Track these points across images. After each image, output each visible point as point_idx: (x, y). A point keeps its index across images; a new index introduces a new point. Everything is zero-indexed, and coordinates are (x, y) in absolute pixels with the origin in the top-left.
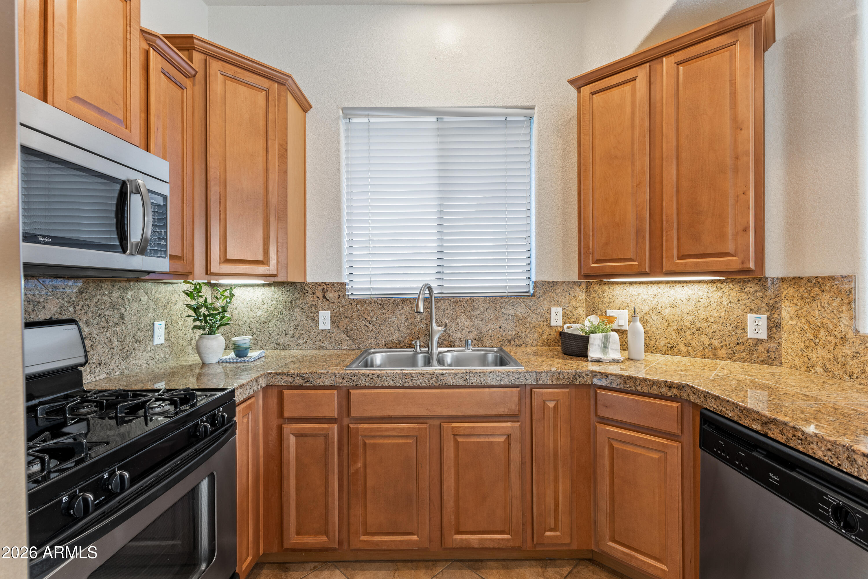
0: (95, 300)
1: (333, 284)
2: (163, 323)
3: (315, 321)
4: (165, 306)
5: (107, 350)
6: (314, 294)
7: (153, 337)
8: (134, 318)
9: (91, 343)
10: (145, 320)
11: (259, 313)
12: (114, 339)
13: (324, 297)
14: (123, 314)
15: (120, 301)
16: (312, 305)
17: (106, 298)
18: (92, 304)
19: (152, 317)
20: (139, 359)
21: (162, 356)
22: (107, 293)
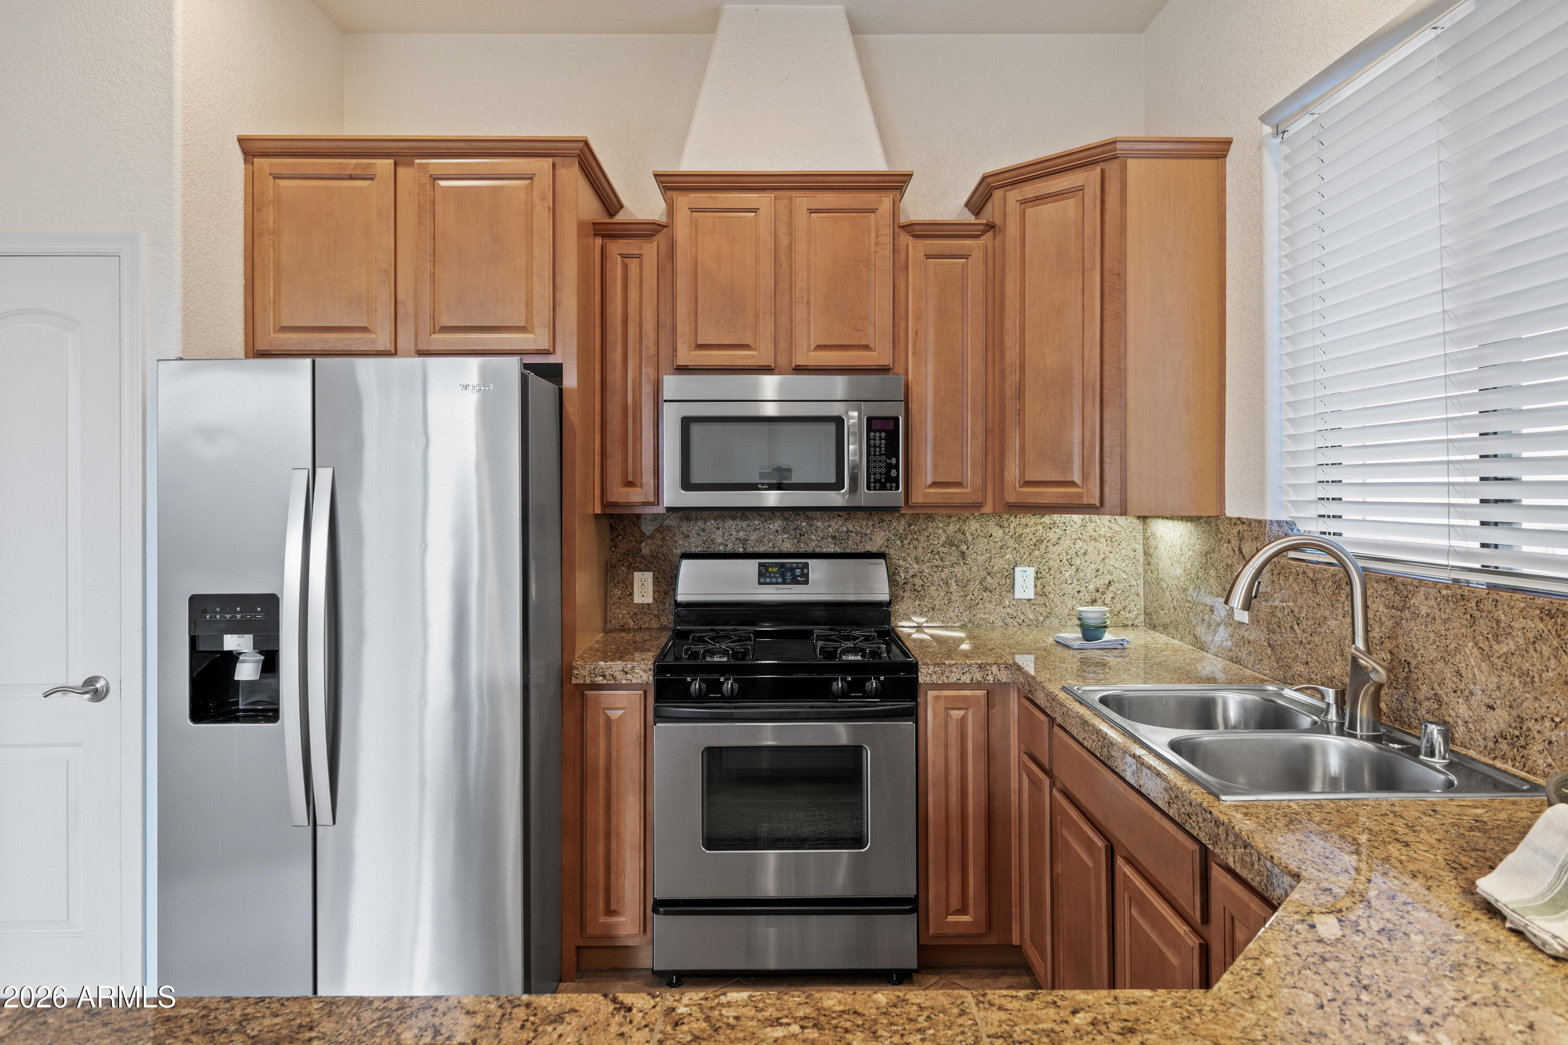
0: (926, 533)
1: (1251, 523)
2: (1031, 571)
4: (1035, 545)
5: (942, 594)
6: (1229, 542)
7: (1013, 587)
8: (981, 559)
9: (922, 583)
10: (999, 564)
11: (1179, 572)
12: (952, 582)
13: (1241, 550)
14: (963, 553)
15: (960, 536)
16: (1227, 565)
17: (940, 531)
18: (922, 539)
19: (1011, 559)
20: (990, 613)
21: (1031, 617)
22: (941, 525)
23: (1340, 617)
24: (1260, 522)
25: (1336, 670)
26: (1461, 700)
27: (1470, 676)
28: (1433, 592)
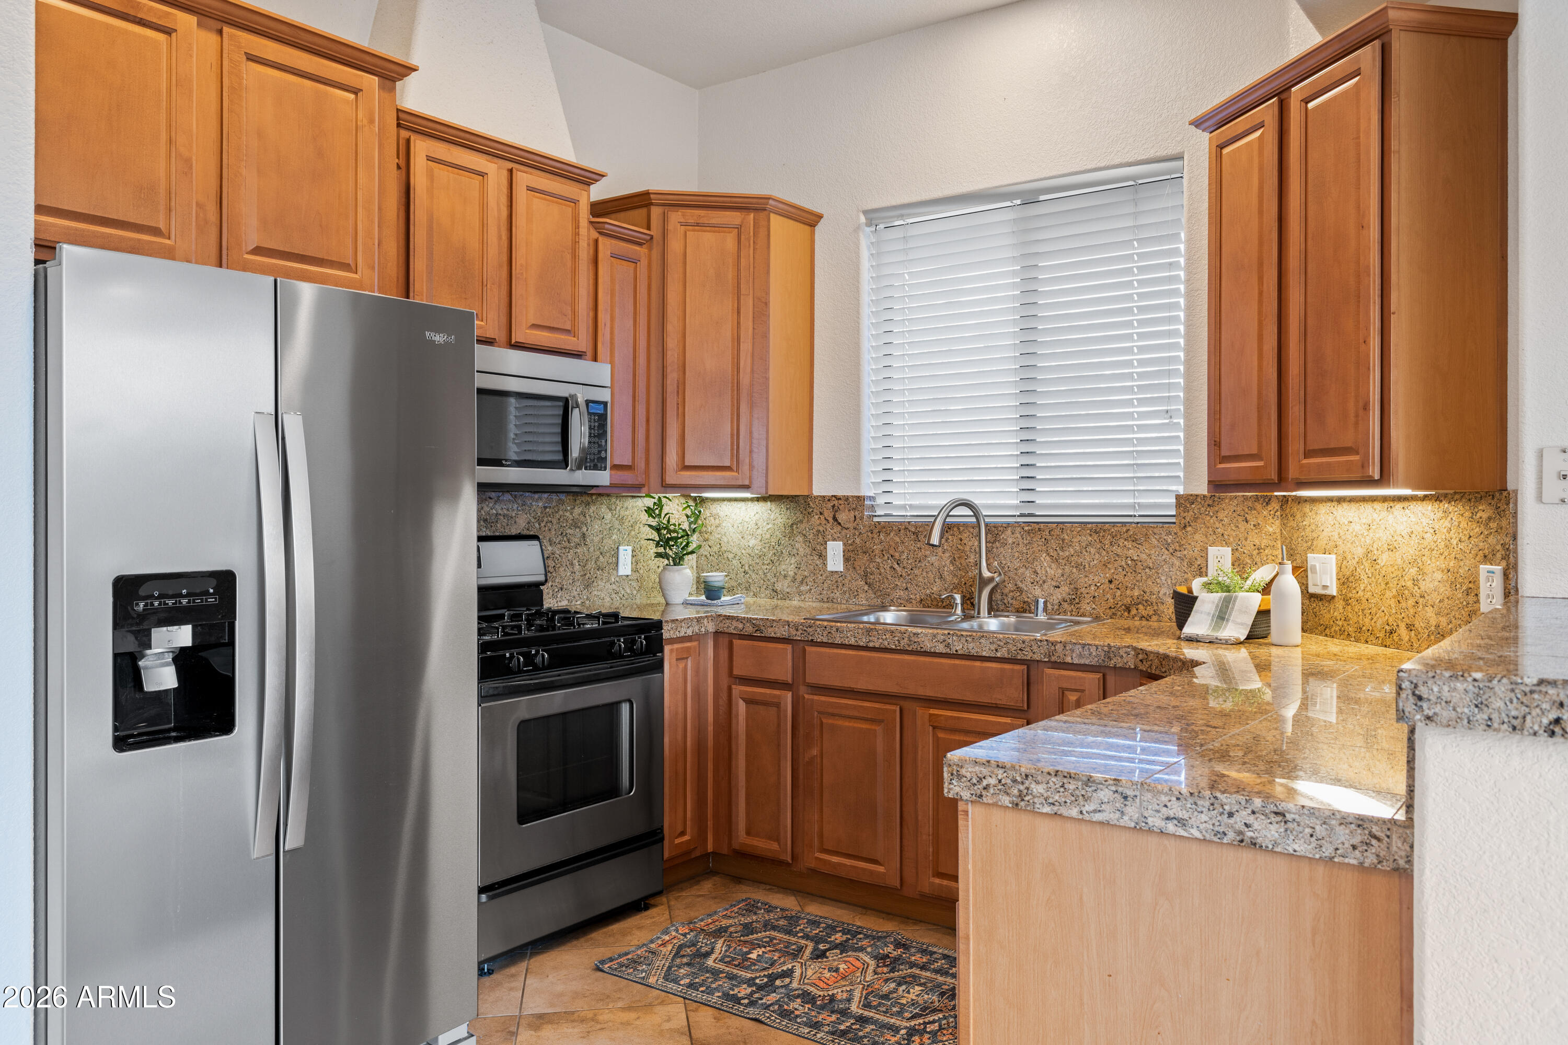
0: (558, 517)
1: (847, 498)
2: (630, 548)
3: (822, 556)
4: (632, 526)
5: (569, 574)
6: (821, 514)
7: (617, 566)
8: (596, 539)
9: (554, 564)
10: (608, 543)
11: (752, 542)
12: (576, 562)
13: (835, 519)
14: (584, 534)
15: (582, 518)
16: (819, 531)
17: (568, 514)
18: (555, 521)
19: (617, 540)
20: (601, 590)
21: (629, 592)
22: (569, 508)
23: (940, 554)
24: (858, 497)
25: (935, 589)
26: (1036, 587)
27: (1044, 572)
28: (1018, 529)
